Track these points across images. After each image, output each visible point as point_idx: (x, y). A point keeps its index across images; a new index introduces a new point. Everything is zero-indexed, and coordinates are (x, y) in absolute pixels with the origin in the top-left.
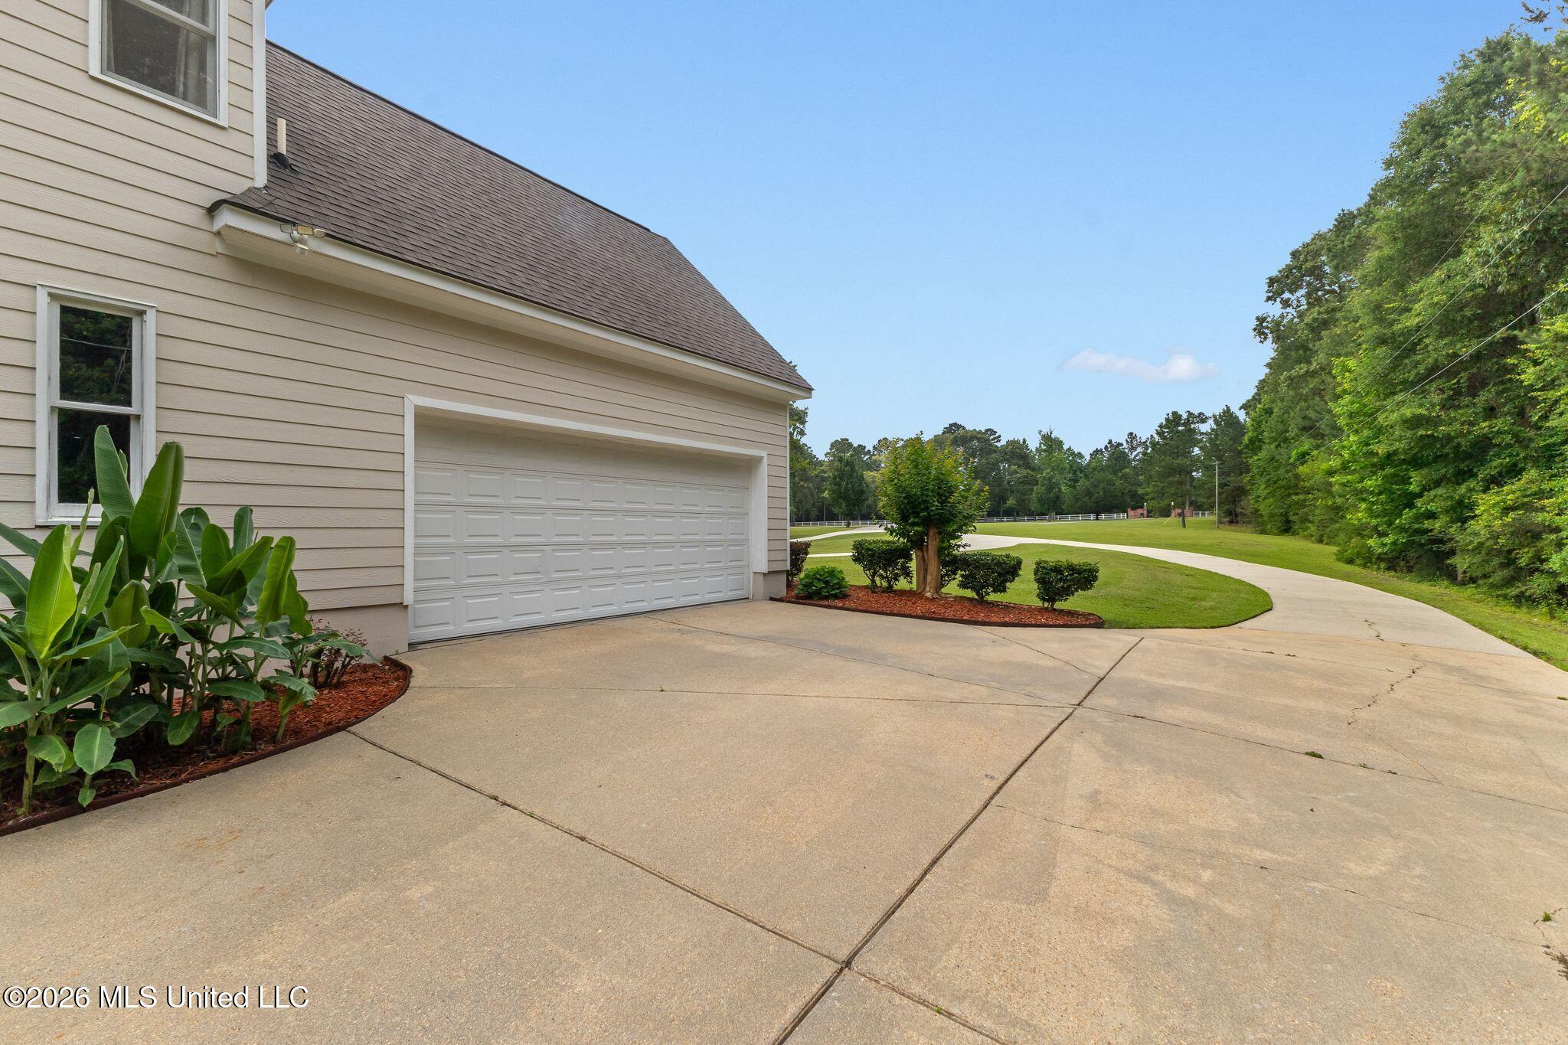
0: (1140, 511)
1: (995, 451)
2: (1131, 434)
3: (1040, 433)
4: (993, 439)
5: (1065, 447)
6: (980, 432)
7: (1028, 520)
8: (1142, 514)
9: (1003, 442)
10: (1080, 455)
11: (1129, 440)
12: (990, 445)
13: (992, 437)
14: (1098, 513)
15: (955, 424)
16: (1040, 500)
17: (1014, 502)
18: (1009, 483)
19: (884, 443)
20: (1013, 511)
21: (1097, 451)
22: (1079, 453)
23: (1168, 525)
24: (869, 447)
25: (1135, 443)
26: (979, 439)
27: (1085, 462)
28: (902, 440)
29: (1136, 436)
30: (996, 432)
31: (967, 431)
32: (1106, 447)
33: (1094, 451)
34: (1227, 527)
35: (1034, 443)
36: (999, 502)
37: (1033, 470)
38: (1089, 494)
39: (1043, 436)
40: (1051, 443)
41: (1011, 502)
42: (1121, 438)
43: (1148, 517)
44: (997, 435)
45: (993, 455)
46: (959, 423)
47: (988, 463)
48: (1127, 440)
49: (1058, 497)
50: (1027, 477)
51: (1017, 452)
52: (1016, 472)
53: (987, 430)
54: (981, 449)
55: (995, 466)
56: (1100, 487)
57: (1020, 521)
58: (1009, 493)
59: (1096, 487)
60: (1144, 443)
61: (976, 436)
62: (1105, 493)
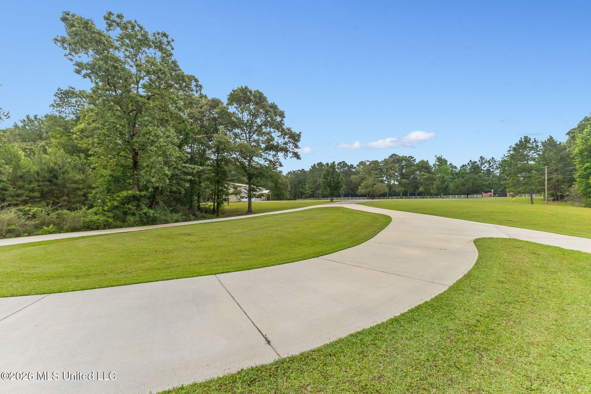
0: (489, 194)
1: (413, 166)
2: (481, 157)
3: (436, 157)
4: (412, 161)
5: (448, 163)
6: (406, 157)
7: (430, 198)
8: (491, 195)
9: (417, 162)
10: (455, 167)
11: (480, 160)
12: (411, 163)
13: (412, 160)
14: (468, 195)
15: (394, 154)
16: (438, 188)
17: (423, 189)
18: (420, 180)
19: (362, 163)
20: (422, 193)
21: (464, 166)
22: (455, 166)
23: (513, 202)
24: (355, 166)
25: (484, 161)
26: (405, 160)
27: (457, 171)
28: (369, 161)
29: (484, 158)
30: (413, 158)
31: (400, 157)
32: (468, 164)
33: (462, 166)
34: (552, 203)
35: (432, 162)
36: (415, 190)
37: (432, 174)
38: (463, 185)
39: (438, 158)
40: (441, 161)
41: (421, 189)
42: (477, 159)
43: (494, 197)
44: (414, 159)
45: (413, 167)
46: (396, 154)
47: (410, 171)
48: (479, 160)
49: (447, 186)
50: (429, 177)
51: (424, 166)
52: (423, 175)
53: (409, 157)
54: (406, 165)
55: (413, 173)
56: (470, 182)
57: (426, 198)
58: (420, 185)
59: (467, 181)
60: (488, 161)
61: (404, 158)
62: (473, 184)
